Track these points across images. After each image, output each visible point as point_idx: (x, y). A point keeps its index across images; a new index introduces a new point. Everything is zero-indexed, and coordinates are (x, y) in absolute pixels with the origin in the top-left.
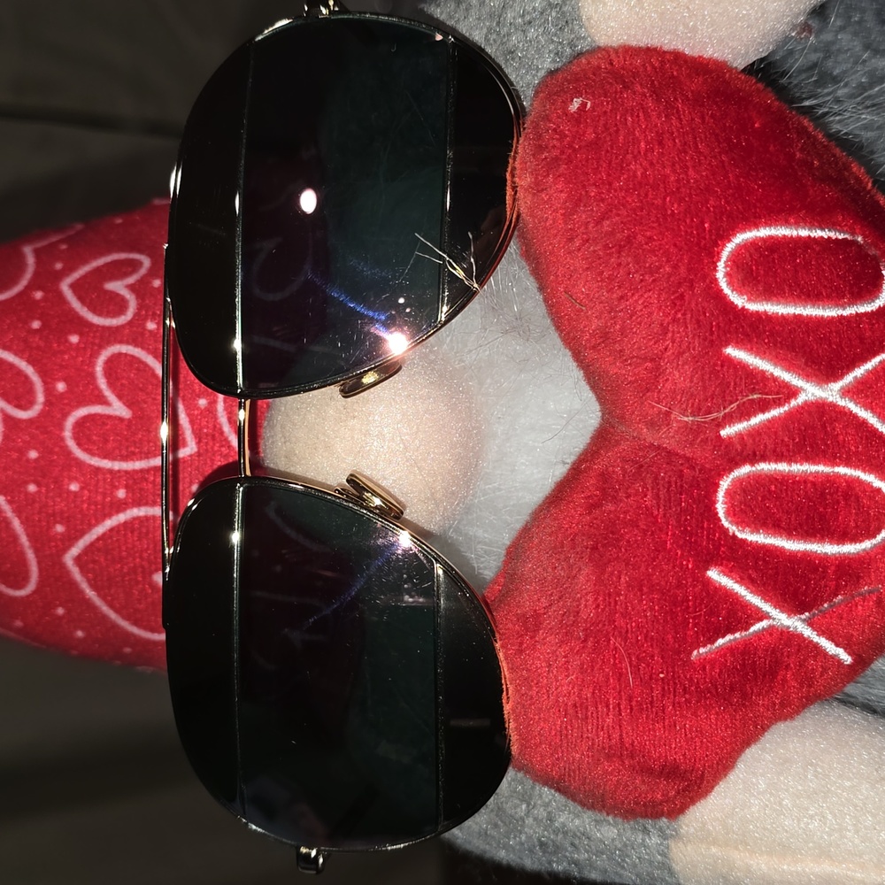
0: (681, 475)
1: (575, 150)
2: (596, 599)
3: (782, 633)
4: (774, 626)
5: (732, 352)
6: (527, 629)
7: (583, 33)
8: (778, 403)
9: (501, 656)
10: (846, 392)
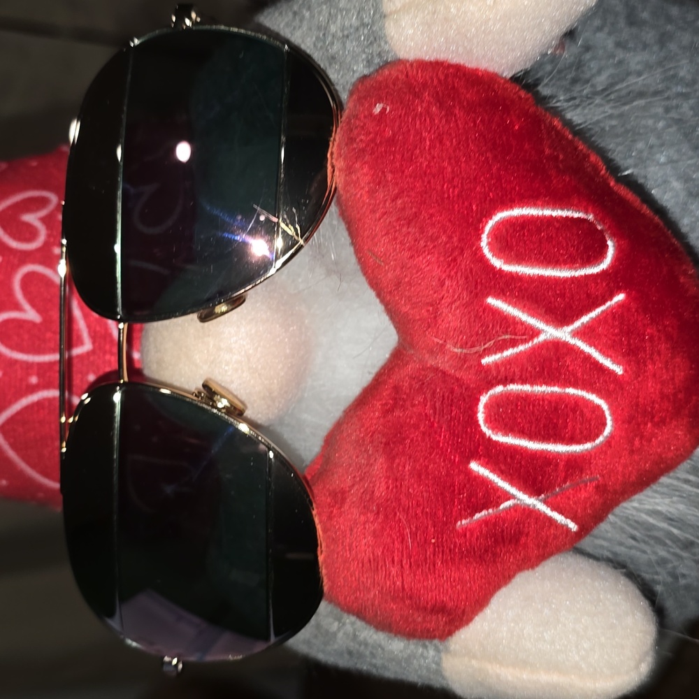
0: (452, 392)
1: (376, 144)
2: (386, 483)
3: (524, 509)
4: (518, 505)
5: (492, 301)
6: (336, 502)
7: (387, 48)
8: (525, 341)
9: (317, 520)
10: (576, 334)
